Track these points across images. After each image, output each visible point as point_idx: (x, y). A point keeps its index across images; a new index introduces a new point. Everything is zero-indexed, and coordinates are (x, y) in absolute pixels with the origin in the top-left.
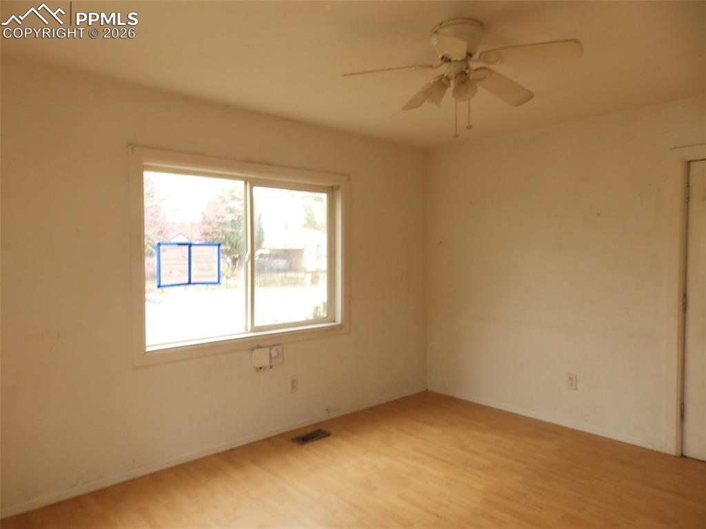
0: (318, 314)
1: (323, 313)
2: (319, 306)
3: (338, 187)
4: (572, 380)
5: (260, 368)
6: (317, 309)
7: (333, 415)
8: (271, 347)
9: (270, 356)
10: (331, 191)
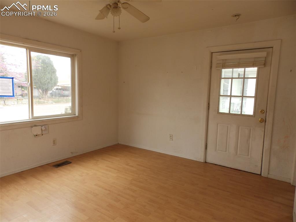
0: (67, 111)
1: (70, 111)
2: (67, 108)
3: (76, 55)
4: (171, 137)
5: (37, 135)
6: (66, 109)
7: (74, 155)
8: (42, 126)
9: (42, 129)
10: (72, 57)
